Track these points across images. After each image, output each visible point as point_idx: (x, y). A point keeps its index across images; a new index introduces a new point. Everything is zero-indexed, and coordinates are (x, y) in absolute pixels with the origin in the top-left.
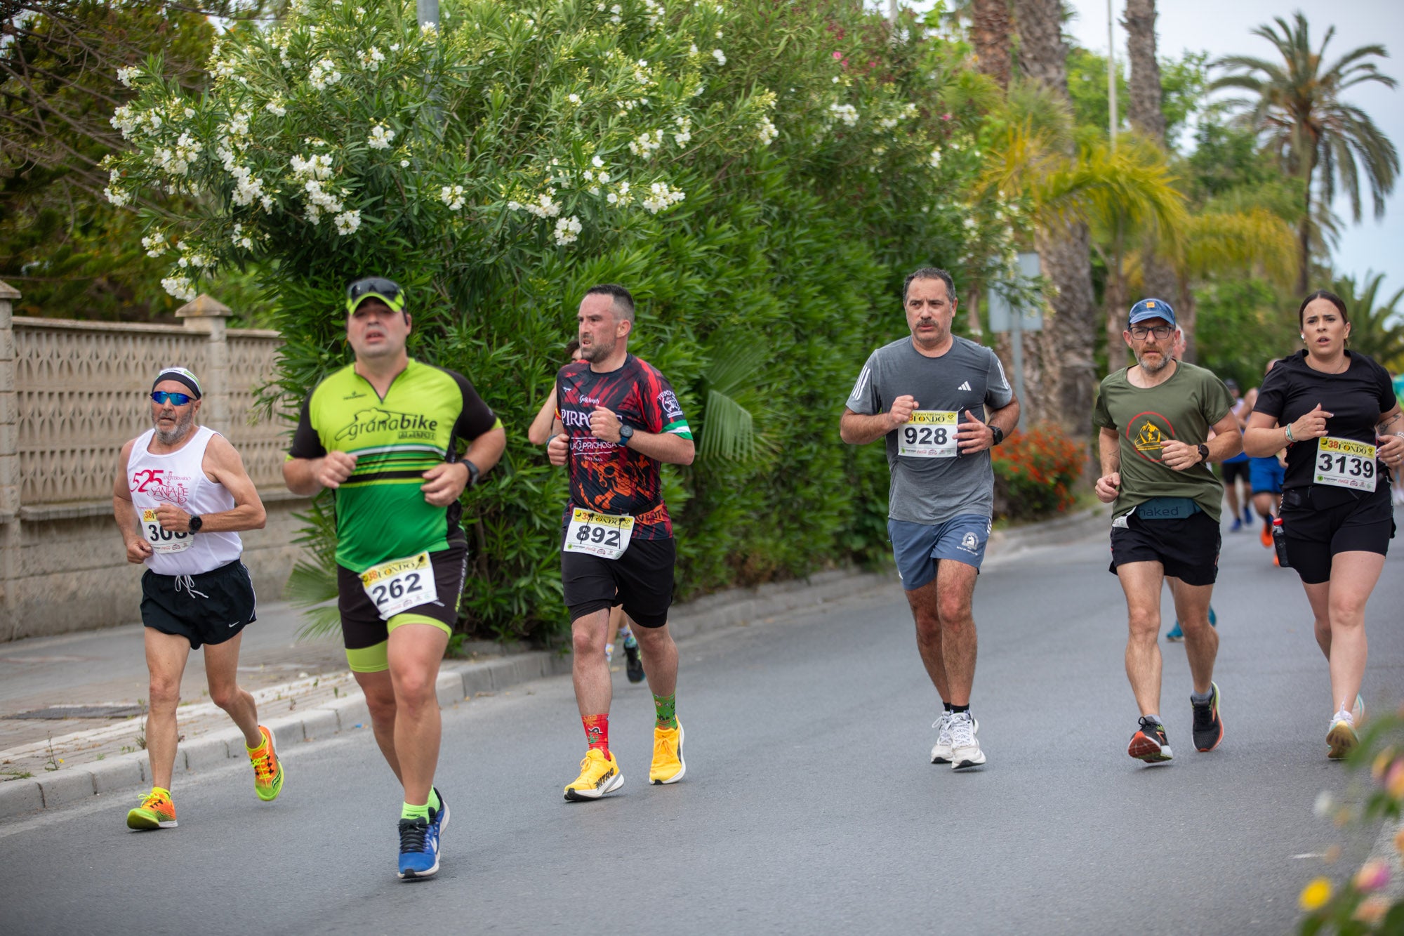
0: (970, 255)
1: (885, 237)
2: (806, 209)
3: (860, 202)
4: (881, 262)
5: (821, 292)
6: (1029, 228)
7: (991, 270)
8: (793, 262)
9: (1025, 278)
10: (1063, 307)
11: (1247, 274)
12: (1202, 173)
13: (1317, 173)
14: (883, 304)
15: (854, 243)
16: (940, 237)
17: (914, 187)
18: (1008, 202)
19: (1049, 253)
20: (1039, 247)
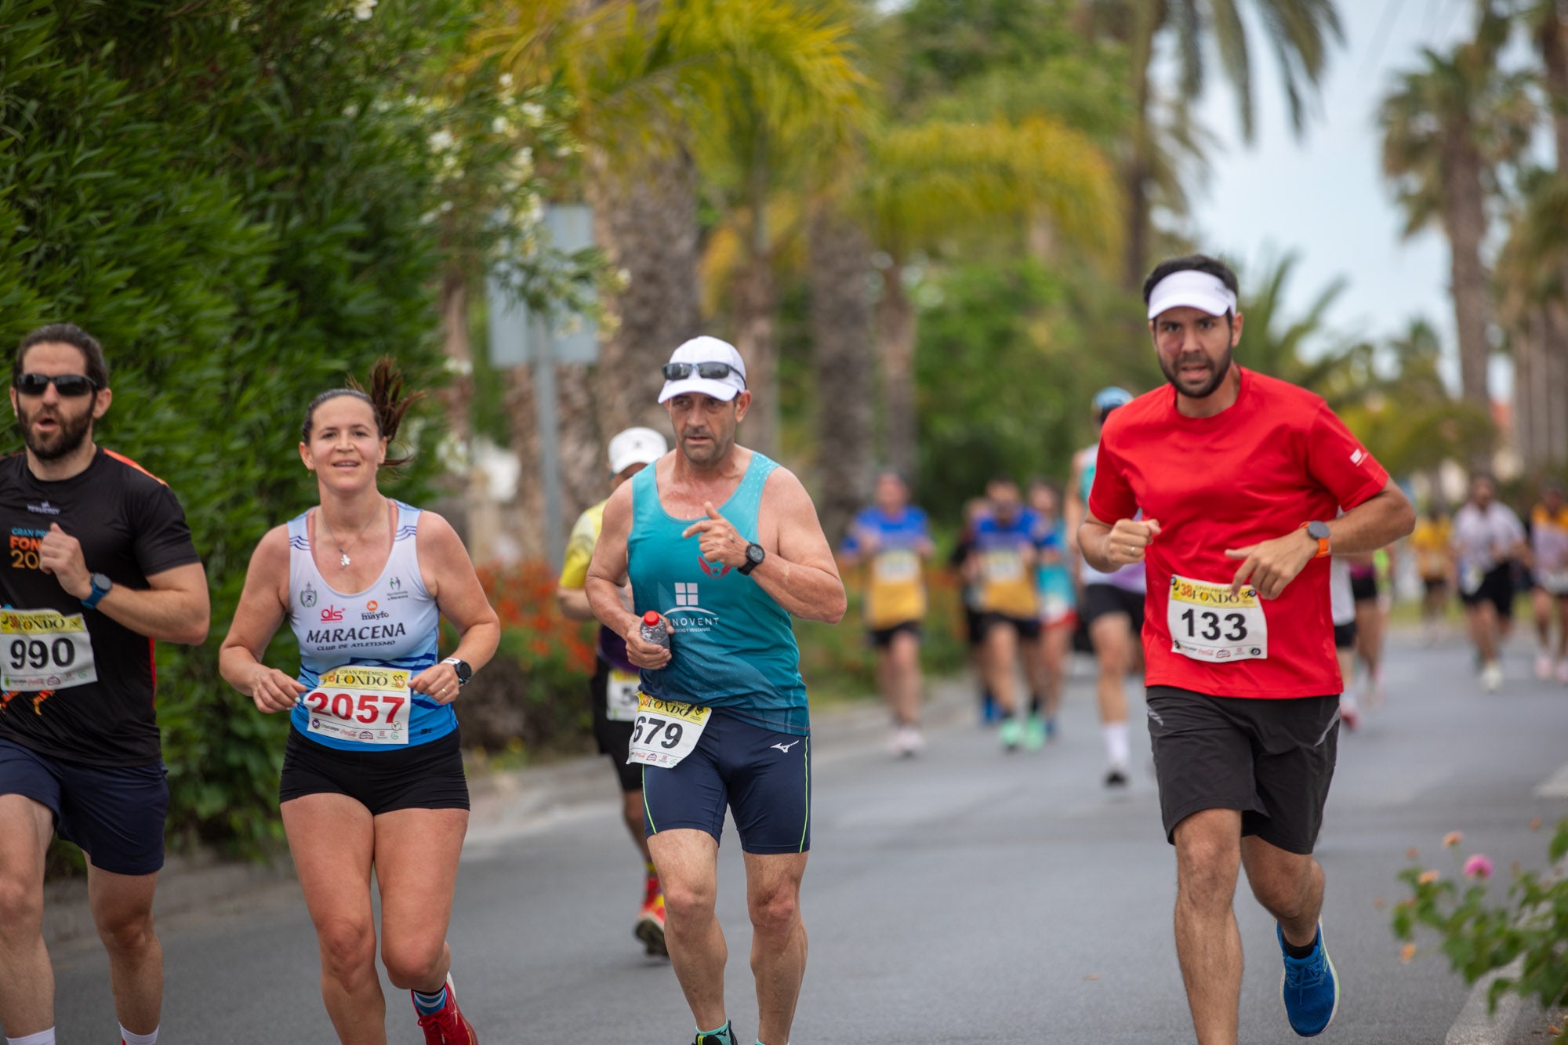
0: (446, 206)
1: (267, 167)
2: (98, 107)
3: (212, 95)
4: (261, 219)
5: (131, 283)
6: (564, 151)
7: (488, 239)
8: (72, 218)
9: (556, 253)
10: (643, 316)
11: (1019, 248)
12: (930, 42)
13: (1167, 42)
14: (263, 308)
15: (200, 178)
16: (382, 169)
17: (328, 63)
18: (520, 98)
19: (614, 205)
20: (592, 193)
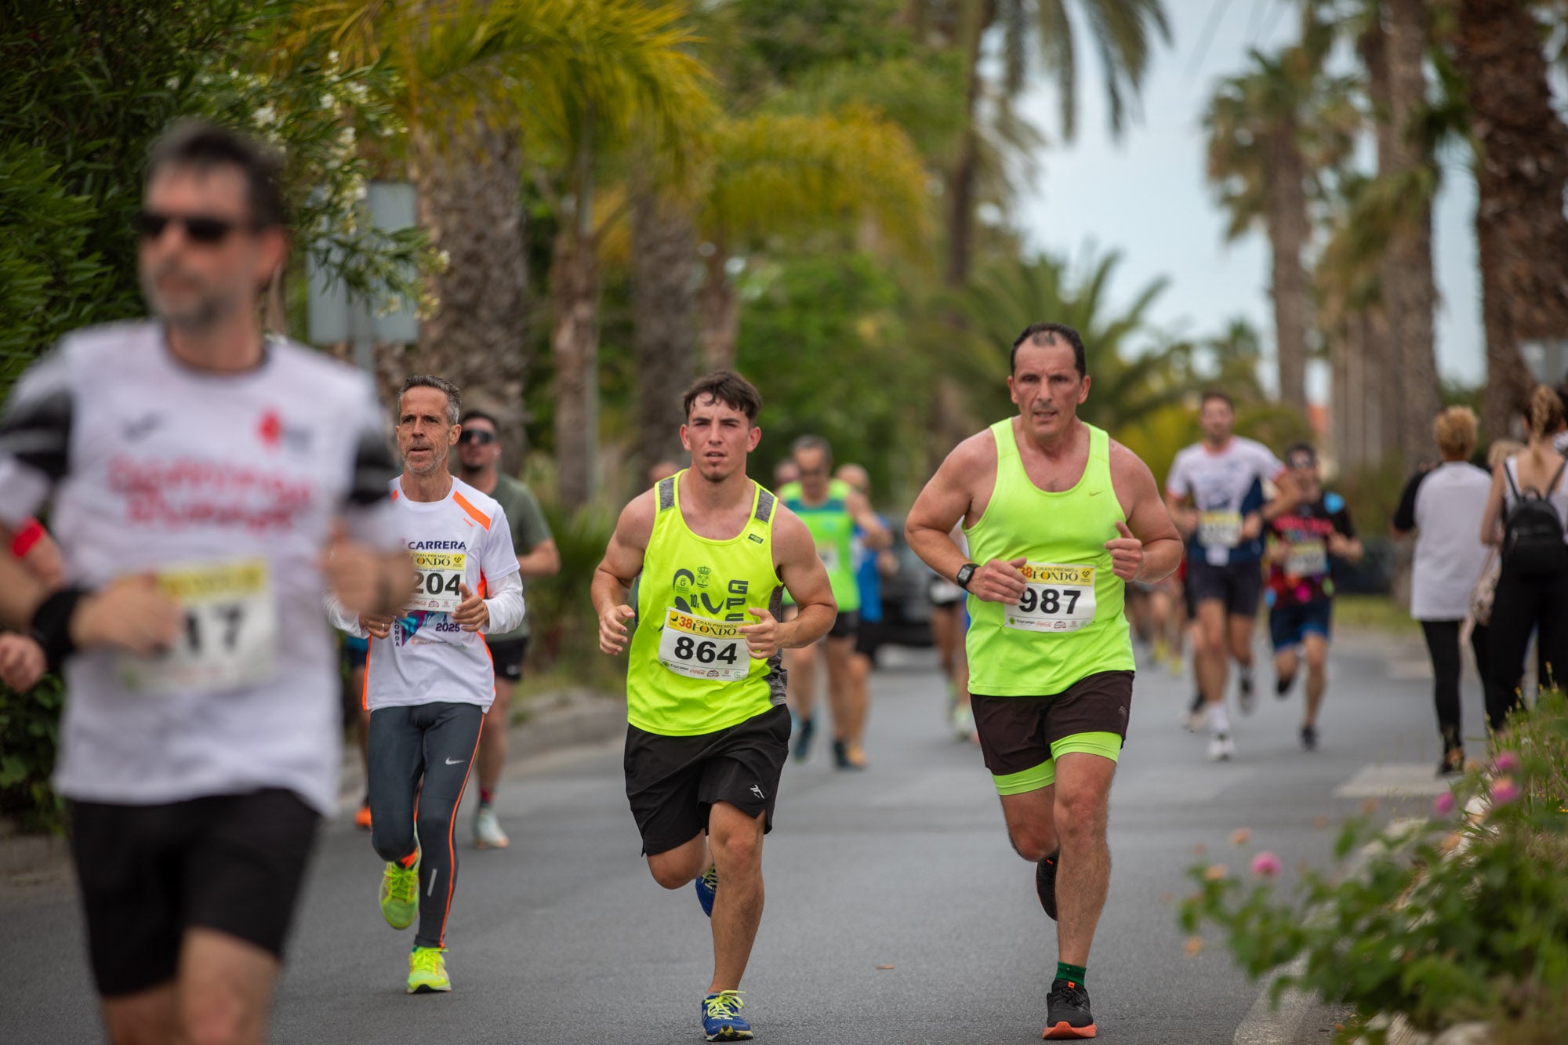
1: (85, 137)
3: (33, 63)
4: (77, 191)
6: (388, 132)
7: (309, 216)
9: (375, 231)
10: (464, 296)
13: (994, 40)
14: (78, 278)
15: (16, 146)
17: (150, 36)
18: (347, 75)
19: (438, 184)
20: (414, 173)
